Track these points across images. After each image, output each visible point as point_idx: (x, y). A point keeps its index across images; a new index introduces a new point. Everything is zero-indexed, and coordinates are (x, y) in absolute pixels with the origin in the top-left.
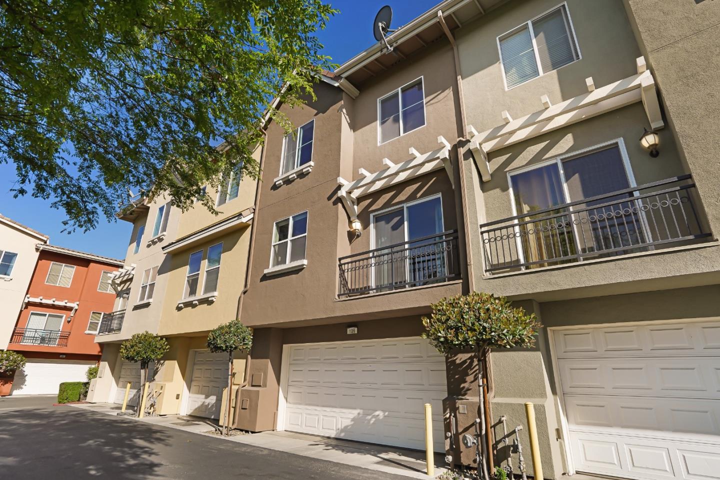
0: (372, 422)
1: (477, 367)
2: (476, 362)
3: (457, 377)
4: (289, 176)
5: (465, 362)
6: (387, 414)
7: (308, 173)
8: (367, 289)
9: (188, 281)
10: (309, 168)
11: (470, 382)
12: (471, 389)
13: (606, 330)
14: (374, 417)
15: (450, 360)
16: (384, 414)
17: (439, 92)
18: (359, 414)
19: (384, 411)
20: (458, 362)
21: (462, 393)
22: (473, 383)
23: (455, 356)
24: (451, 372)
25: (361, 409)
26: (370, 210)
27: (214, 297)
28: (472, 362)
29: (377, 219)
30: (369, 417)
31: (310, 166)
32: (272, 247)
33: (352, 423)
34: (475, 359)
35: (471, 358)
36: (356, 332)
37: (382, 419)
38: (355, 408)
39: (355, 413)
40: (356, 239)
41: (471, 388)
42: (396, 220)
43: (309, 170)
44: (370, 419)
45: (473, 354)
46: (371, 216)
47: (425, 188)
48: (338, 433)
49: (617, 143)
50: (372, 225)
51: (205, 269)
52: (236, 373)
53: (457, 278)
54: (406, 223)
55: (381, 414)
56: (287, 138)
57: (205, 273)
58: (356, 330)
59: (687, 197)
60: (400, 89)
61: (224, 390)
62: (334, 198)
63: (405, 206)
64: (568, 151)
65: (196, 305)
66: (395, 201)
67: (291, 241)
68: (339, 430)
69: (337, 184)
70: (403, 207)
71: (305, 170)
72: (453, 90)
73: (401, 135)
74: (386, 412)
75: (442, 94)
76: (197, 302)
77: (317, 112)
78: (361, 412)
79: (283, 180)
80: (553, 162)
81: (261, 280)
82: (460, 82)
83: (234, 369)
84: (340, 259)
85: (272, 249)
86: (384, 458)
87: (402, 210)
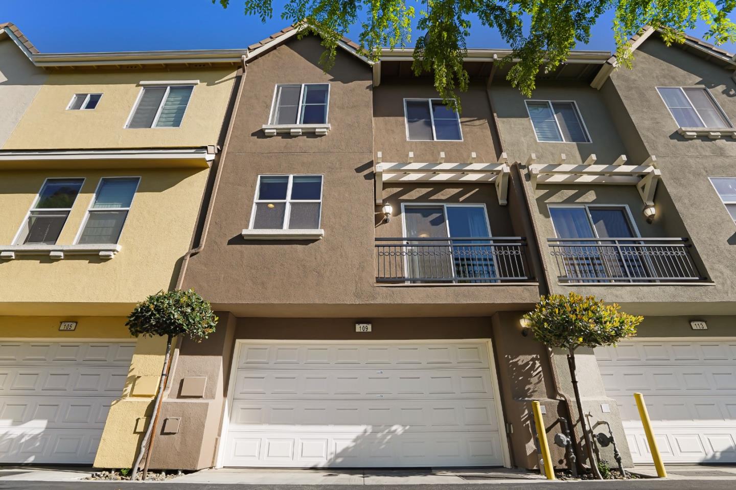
0: (385, 441)
1: (540, 369)
2: (538, 364)
3: (521, 378)
4: (290, 129)
5: (527, 364)
6: (407, 427)
7: (321, 135)
8: (402, 280)
9: (30, 218)
10: (325, 130)
11: (535, 384)
12: (536, 391)
14: (390, 433)
15: (511, 361)
16: (404, 430)
17: (476, 118)
18: (365, 432)
19: (404, 426)
20: (520, 363)
21: (529, 394)
22: (539, 385)
23: (516, 358)
24: (514, 374)
25: (367, 424)
26: (401, 198)
27: (113, 251)
28: (534, 364)
29: (408, 210)
30: (382, 435)
31: (327, 128)
32: (255, 204)
34: (537, 361)
35: (533, 360)
36: (370, 330)
38: (359, 424)
39: (359, 430)
40: (382, 224)
41: (536, 389)
42: (435, 216)
43: (325, 132)
44: (383, 438)
45: (534, 356)
46: (403, 205)
47: (467, 195)
48: (331, 459)
49: (624, 208)
50: (403, 215)
51: (87, 207)
52: (139, 377)
53: (532, 279)
54: (447, 221)
55: (398, 429)
56: (281, 88)
57: (87, 212)
58: (369, 328)
59: (688, 252)
60: (430, 100)
61: (114, 405)
62: (366, 172)
63: (446, 205)
64: (593, 202)
65: (57, 259)
66: (432, 198)
67: (292, 204)
68: (332, 456)
69: (369, 159)
70: (443, 206)
71: (317, 130)
72: (488, 122)
73: (435, 139)
74: (406, 426)
75: (478, 121)
76: (62, 254)
77: (333, 78)
78: (369, 429)
79: (278, 131)
80: (583, 207)
81: (231, 242)
82: (496, 118)
83: (134, 370)
84: (377, 239)
85: (254, 207)
86: (456, 476)
87: (441, 209)
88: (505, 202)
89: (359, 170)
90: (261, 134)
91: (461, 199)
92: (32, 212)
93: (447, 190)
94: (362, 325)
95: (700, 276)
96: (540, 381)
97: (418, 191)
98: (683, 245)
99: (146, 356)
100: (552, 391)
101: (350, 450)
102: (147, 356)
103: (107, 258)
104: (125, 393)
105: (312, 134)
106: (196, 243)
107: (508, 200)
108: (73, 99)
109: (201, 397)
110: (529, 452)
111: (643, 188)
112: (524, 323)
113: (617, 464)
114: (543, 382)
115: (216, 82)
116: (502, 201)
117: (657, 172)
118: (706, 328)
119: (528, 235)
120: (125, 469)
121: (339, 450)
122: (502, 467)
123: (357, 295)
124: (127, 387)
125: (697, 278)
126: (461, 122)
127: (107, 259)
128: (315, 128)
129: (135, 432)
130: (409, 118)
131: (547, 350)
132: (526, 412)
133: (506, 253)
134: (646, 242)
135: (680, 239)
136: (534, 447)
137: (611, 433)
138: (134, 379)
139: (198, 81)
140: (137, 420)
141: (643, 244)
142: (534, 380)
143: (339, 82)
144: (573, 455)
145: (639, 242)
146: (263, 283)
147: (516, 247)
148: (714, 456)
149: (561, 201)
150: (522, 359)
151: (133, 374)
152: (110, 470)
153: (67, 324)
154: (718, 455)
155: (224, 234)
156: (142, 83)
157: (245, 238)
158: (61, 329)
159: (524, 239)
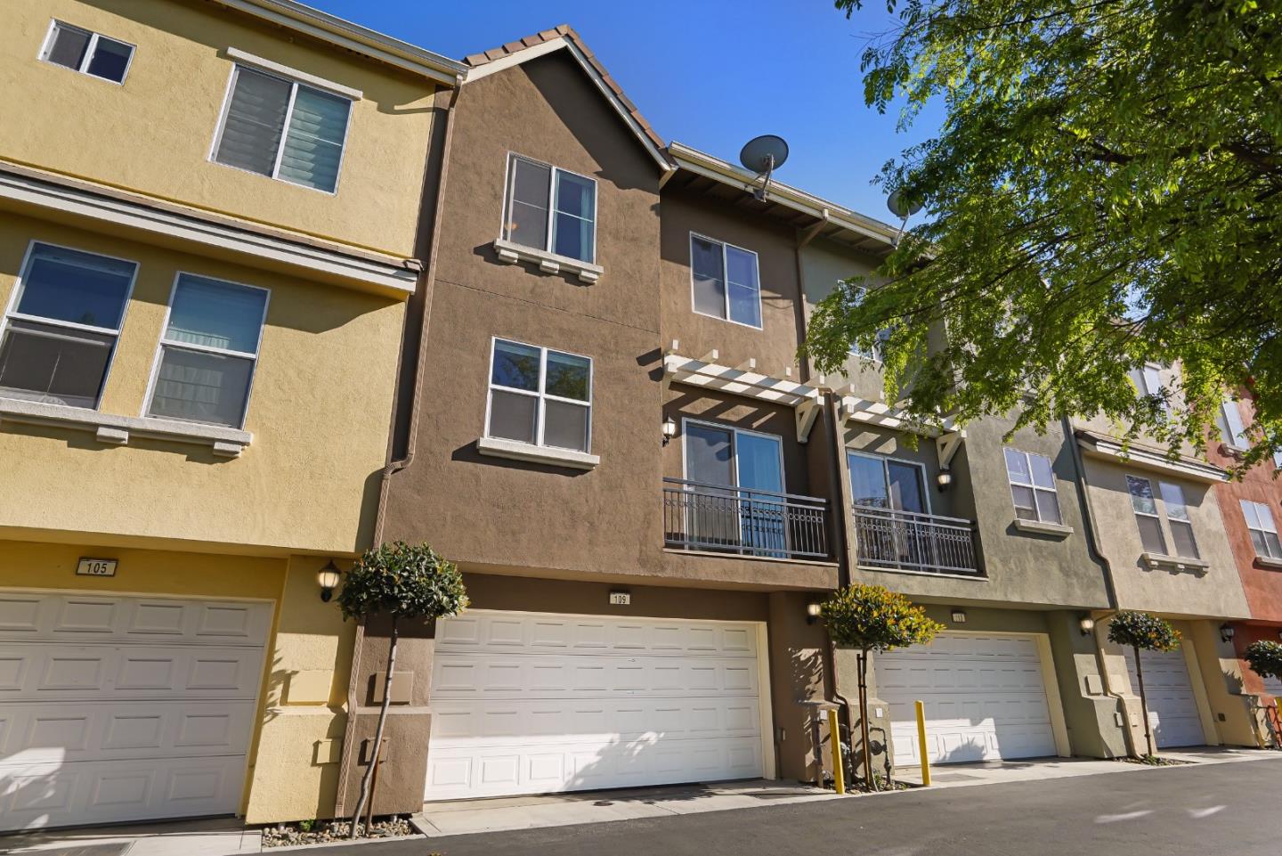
0: (636, 752)
1: (821, 666)
3: (801, 677)
4: (538, 258)
5: (809, 659)
6: (662, 735)
7: (588, 283)
10: (595, 276)
11: (814, 683)
12: (815, 692)
13: (956, 636)
14: (641, 742)
15: (794, 656)
16: (658, 737)
17: (779, 295)
18: (611, 742)
19: (658, 732)
20: (802, 658)
21: (808, 696)
22: (818, 684)
23: (799, 651)
24: (796, 671)
25: (615, 732)
26: (682, 409)
28: (816, 659)
30: (631, 745)
31: (598, 274)
32: (489, 391)
33: (598, 758)
34: (819, 657)
35: (815, 655)
36: (628, 602)
37: (656, 744)
38: (605, 732)
39: (602, 741)
41: (815, 689)
42: (722, 445)
43: (594, 280)
44: (633, 749)
45: (817, 650)
46: (684, 420)
47: (762, 420)
48: (568, 782)
49: (920, 467)
50: (684, 437)
51: (156, 336)
52: (295, 673)
53: (831, 559)
54: (737, 456)
55: (652, 737)
56: (515, 161)
57: (160, 347)
58: (627, 599)
59: (973, 538)
60: (725, 244)
61: (268, 721)
62: (652, 367)
63: (737, 431)
64: (893, 455)
65: (113, 443)
66: (721, 416)
67: (547, 401)
68: (571, 777)
69: (656, 345)
70: (733, 431)
71: (584, 273)
72: (794, 305)
73: (729, 320)
74: (661, 732)
75: (781, 301)
76: (125, 435)
77: (600, 169)
78: (616, 737)
79: (521, 257)
80: (882, 459)
81: (459, 455)
82: (805, 302)
83: (282, 661)
84: (665, 480)
85: (489, 396)
86: (740, 794)
87: (730, 435)
88: (805, 440)
89: (643, 361)
90: (490, 252)
91: (755, 425)
92: (13, 320)
93: (738, 407)
94: (618, 595)
95: (978, 569)
96: (819, 680)
97: (704, 402)
98: (970, 530)
99: (302, 636)
100: (831, 693)
101: (593, 767)
102: (306, 637)
103: (230, 456)
104: (272, 700)
105: (572, 277)
106: (399, 448)
107: (809, 437)
108: (50, 31)
109: (407, 703)
110: (808, 763)
111: (944, 446)
112: (814, 610)
113: (886, 772)
114: (822, 682)
115: (397, 108)
116: (801, 438)
117: (964, 434)
118: (964, 620)
119: (834, 500)
120: (305, 821)
121: (579, 768)
122: (762, 778)
123: (643, 562)
124: (274, 689)
125: (975, 570)
126: (763, 298)
127: (228, 457)
128: (580, 269)
129: (314, 763)
130: (695, 270)
131: (830, 644)
132: (809, 718)
133: (808, 519)
134: (936, 521)
135: (968, 522)
136: (813, 758)
137: (885, 740)
138: (286, 678)
139: (359, 94)
140: (316, 745)
141: (932, 524)
142: (814, 678)
143: (611, 182)
144: (851, 766)
145: (928, 520)
146: (513, 533)
147: (819, 512)
148: (945, 757)
149: (861, 447)
150: (806, 653)
151: (281, 669)
152: (276, 825)
153: (94, 563)
154: (948, 755)
155: (444, 438)
156: (232, 51)
157: (481, 452)
158: (79, 571)
159: (827, 505)
